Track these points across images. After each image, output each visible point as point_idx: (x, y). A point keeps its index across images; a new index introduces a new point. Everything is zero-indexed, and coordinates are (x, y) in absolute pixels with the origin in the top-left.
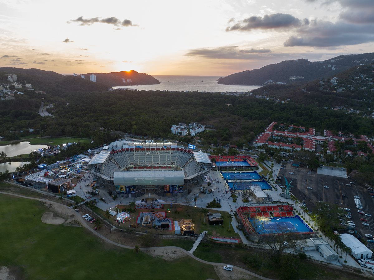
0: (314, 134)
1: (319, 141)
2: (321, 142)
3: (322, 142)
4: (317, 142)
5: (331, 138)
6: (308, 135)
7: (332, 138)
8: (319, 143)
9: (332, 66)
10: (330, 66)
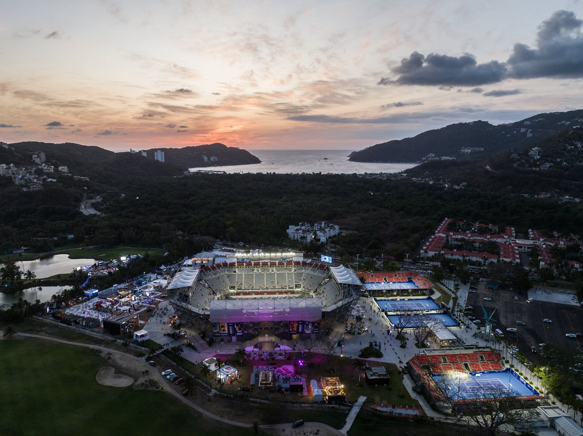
0: (513, 236)
1: (523, 248)
2: (526, 248)
3: (528, 248)
4: (520, 249)
5: (541, 242)
6: (505, 238)
7: (543, 241)
8: (524, 250)
9: (527, 131)
10: (523, 130)
